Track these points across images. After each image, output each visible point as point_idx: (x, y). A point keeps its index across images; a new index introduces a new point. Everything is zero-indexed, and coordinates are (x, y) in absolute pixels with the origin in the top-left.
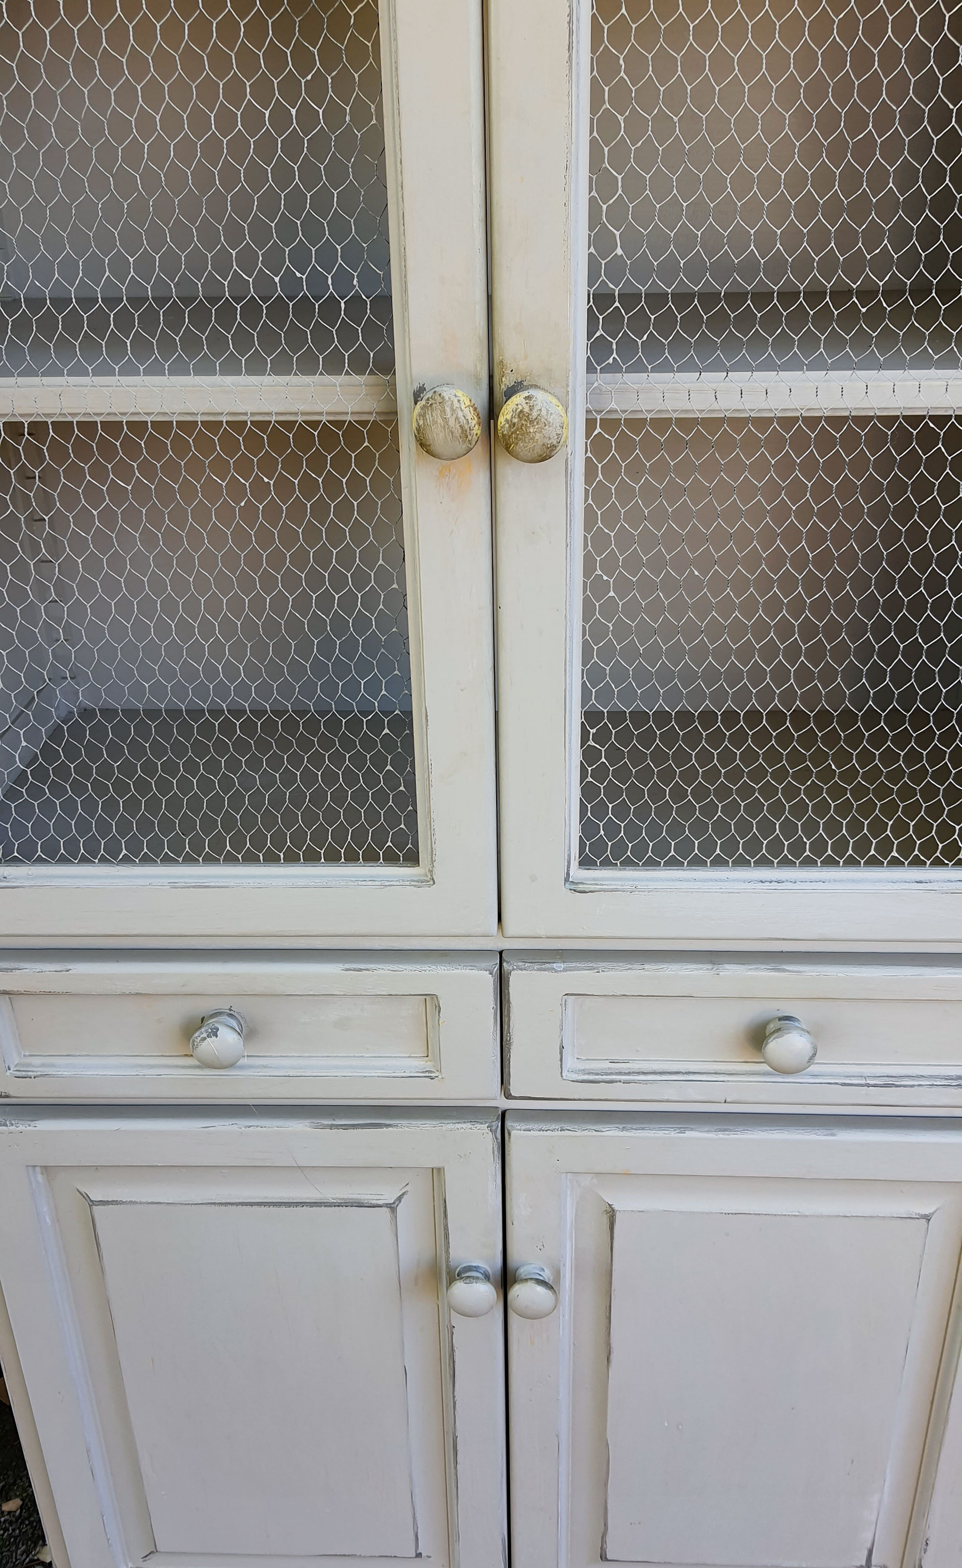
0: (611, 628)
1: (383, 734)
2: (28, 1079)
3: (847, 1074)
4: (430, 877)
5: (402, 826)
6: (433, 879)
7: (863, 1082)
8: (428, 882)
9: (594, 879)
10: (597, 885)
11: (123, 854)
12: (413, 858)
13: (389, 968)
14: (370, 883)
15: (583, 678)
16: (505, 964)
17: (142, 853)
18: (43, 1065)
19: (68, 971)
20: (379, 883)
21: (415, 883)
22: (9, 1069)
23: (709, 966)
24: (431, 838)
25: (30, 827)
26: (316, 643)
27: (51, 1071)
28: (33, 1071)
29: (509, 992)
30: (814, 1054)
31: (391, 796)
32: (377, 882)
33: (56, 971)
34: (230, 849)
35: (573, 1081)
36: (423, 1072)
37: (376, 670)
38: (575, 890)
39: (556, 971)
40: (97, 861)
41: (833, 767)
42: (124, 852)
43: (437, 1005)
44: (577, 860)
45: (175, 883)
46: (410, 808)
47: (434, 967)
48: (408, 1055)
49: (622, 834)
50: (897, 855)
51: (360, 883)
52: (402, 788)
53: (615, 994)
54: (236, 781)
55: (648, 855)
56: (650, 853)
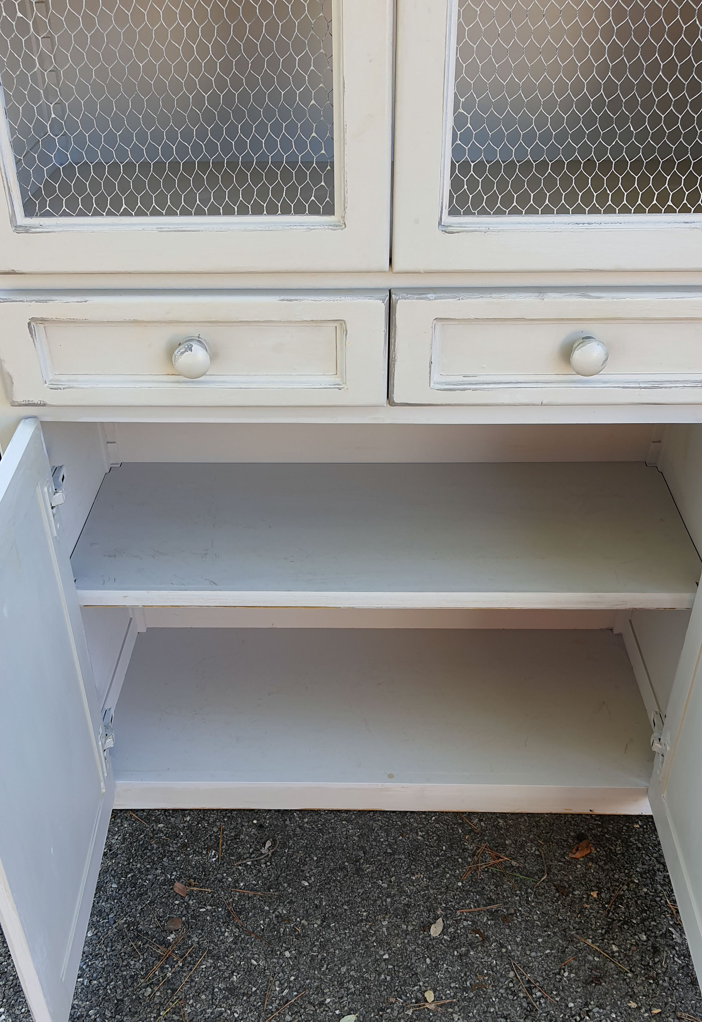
0: (479, 12)
1: (311, 104)
2: (59, 390)
3: (626, 381)
4: (342, 222)
5: (323, 183)
6: (345, 224)
7: (637, 385)
8: (341, 226)
9: (459, 224)
10: (461, 227)
11: (123, 208)
12: (329, 210)
13: (312, 299)
14: (299, 227)
15: (457, 55)
16: (393, 296)
17: (137, 207)
18: (69, 381)
19: (86, 302)
20: (306, 227)
21: (332, 227)
22: (46, 383)
23: (537, 295)
24: (344, 189)
25: (57, 187)
26: (264, 25)
27: (75, 384)
28: (62, 385)
29: (395, 318)
30: (606, 360)
31: (315, 158)
32: (304, 227)
33: (78, 302)
34: (199, 203)
35: (437, 390)
36: (333, 385)
37: (307, 49)
38: (445, 232)
39: (430, 300)
40: (104, 214)
41: (632, 129)
42: (124, 206)
43: (344, 329)
44: (447, 210)
45: (162, 228)
46: (329, 168)
47: (344, 298)
48: (323, 374)
49: (480, 188)
50: (671, 204)
51: (292, 227)
52: (323, 152)
53: (470, 318)
54: (204, 147)
55: (497, 206)
56: (499, 204)
